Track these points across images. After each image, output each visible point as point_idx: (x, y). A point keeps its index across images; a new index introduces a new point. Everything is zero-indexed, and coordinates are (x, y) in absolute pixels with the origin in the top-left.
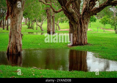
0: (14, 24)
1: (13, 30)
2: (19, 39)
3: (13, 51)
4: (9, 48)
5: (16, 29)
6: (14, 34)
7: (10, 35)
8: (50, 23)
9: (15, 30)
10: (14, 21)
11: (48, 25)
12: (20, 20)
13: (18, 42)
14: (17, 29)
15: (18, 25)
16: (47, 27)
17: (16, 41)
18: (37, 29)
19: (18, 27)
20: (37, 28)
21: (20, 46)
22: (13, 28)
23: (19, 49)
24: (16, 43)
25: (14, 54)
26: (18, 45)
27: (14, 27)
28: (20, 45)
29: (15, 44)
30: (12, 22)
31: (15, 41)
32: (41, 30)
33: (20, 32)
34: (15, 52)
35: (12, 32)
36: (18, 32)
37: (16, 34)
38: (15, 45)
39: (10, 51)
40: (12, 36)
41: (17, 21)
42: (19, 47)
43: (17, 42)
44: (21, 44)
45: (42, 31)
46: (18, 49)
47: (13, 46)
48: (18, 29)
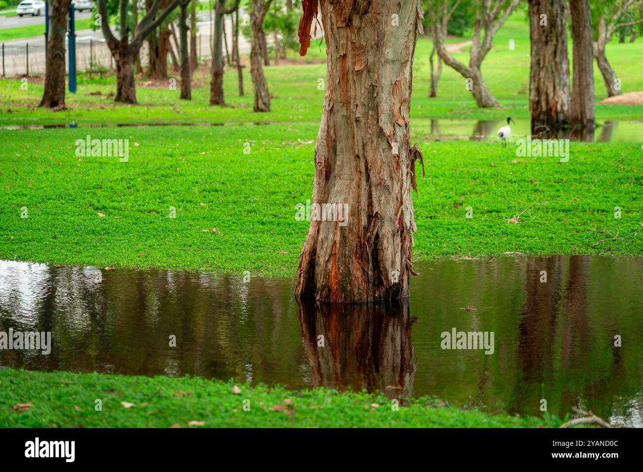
0: (359, 73)
1: (347, 118)
2: (396, 188)
3: (348, 273)
4: (313, 252)
5: (374, 106)
6: (359, 150)
7: (323, 152)
8: (550, 48)
9: (366, 114)
10: (359, 50)
11: (537, 66)
12: (402, 41)
13: (386, 208)
14: (376, 108)
15: (387, 75)
16: (524, 75)
17: (370, 204)
18: (433, 95)
19: (384, 95)
20: (433, 86)
21: (403, 240)
22: (346, 103)
23: (393, 263)
24: (373, 217)
25: (353, 303)
26: (387, 229)
27: (359, 92)
28: (402, 231)
29: (364, 221)
30: (345, 56)
31: (364, 200)
32: (473, 103)
33: (400, 133)
34: (363, 286)
35: (341, 133)
36: (388, 130)
37: (368, 148)
38: (366, 229)
39: (327, 274)
40: (344, 164)
41: (378, 46)
42: (390, 250)
43: (376, 209)
44: (407, 220)
45: (484, 106)
46: (388, 264)
47: (352, 240)
48: (384, 107)
